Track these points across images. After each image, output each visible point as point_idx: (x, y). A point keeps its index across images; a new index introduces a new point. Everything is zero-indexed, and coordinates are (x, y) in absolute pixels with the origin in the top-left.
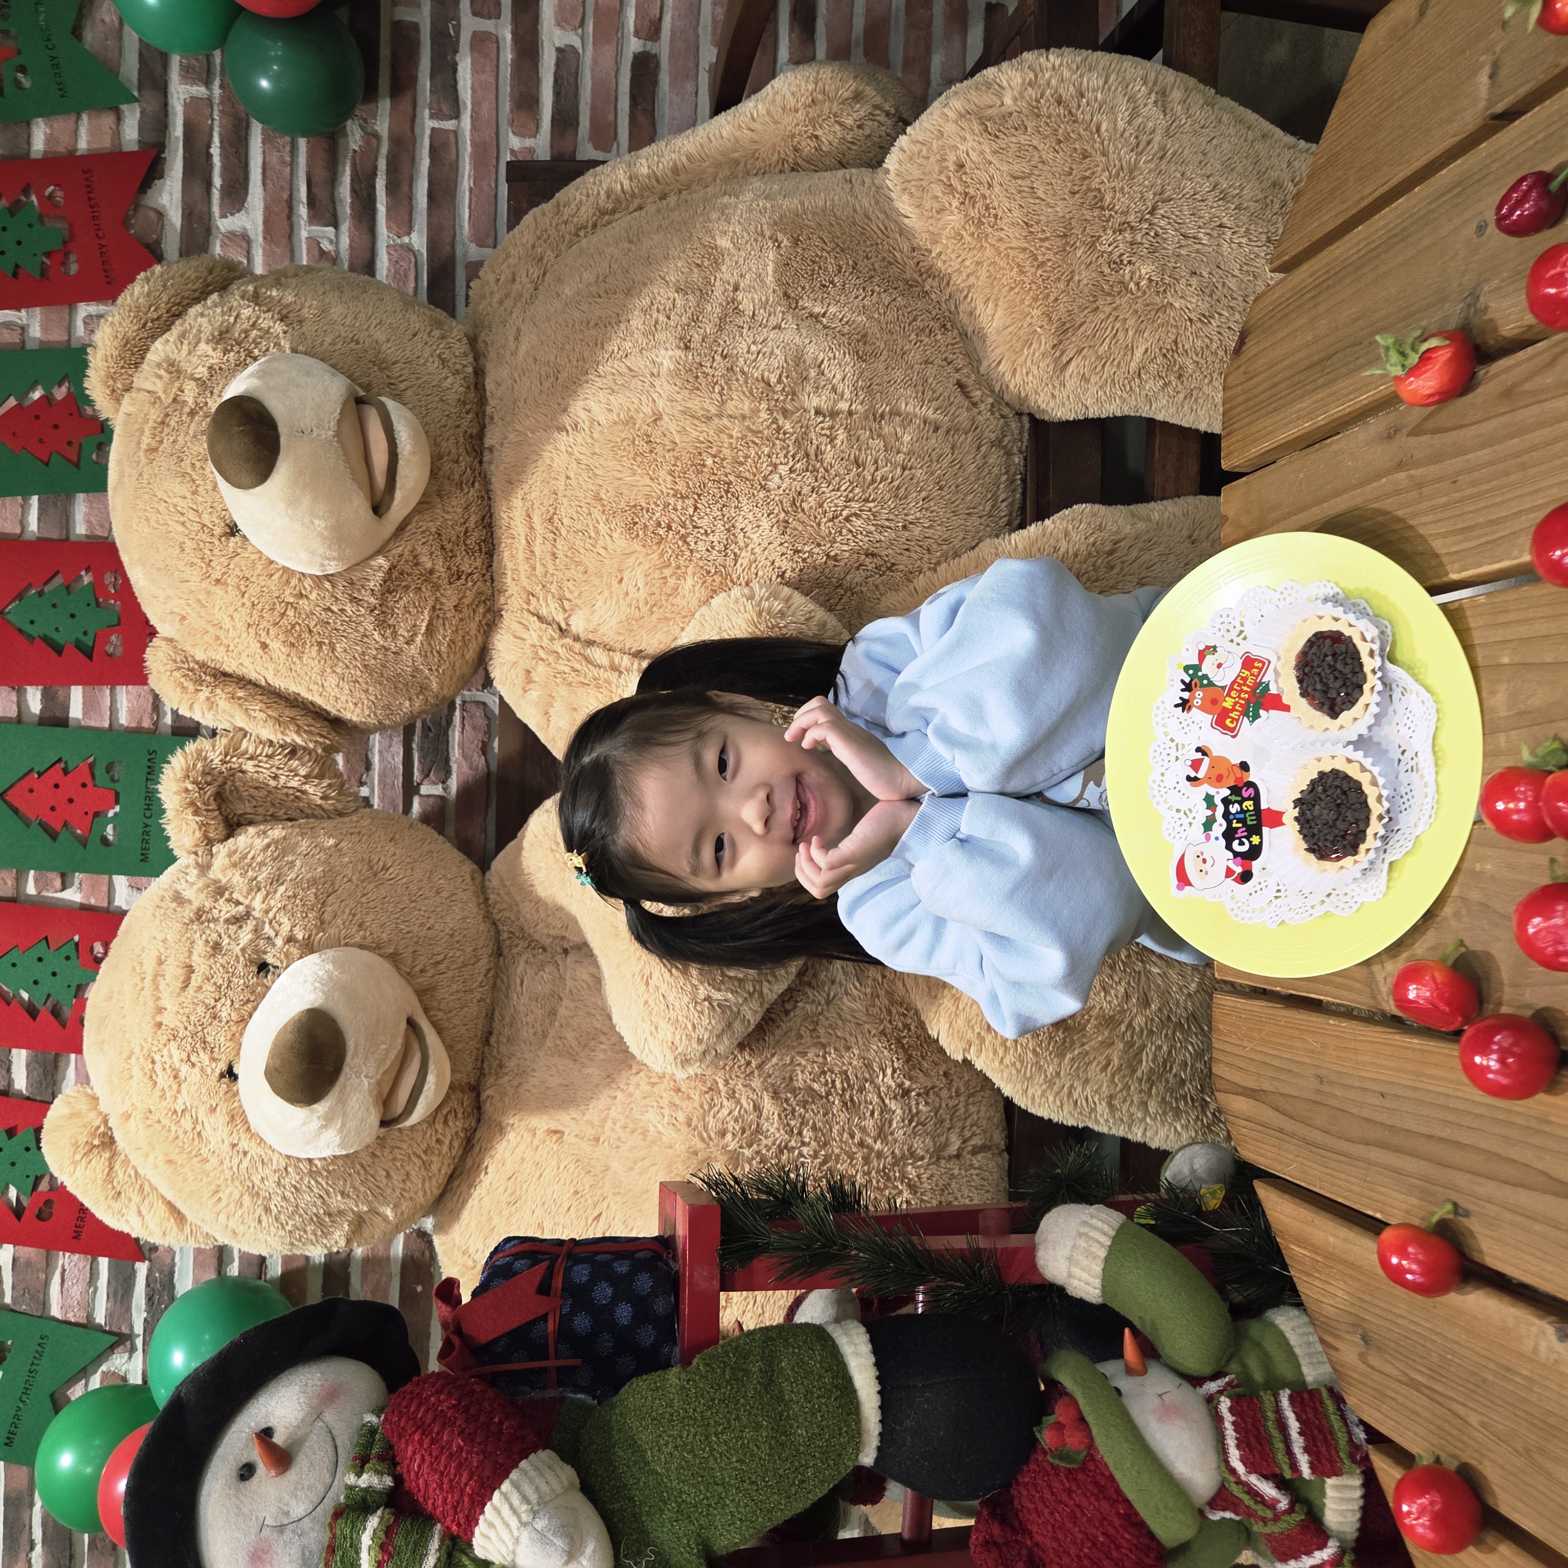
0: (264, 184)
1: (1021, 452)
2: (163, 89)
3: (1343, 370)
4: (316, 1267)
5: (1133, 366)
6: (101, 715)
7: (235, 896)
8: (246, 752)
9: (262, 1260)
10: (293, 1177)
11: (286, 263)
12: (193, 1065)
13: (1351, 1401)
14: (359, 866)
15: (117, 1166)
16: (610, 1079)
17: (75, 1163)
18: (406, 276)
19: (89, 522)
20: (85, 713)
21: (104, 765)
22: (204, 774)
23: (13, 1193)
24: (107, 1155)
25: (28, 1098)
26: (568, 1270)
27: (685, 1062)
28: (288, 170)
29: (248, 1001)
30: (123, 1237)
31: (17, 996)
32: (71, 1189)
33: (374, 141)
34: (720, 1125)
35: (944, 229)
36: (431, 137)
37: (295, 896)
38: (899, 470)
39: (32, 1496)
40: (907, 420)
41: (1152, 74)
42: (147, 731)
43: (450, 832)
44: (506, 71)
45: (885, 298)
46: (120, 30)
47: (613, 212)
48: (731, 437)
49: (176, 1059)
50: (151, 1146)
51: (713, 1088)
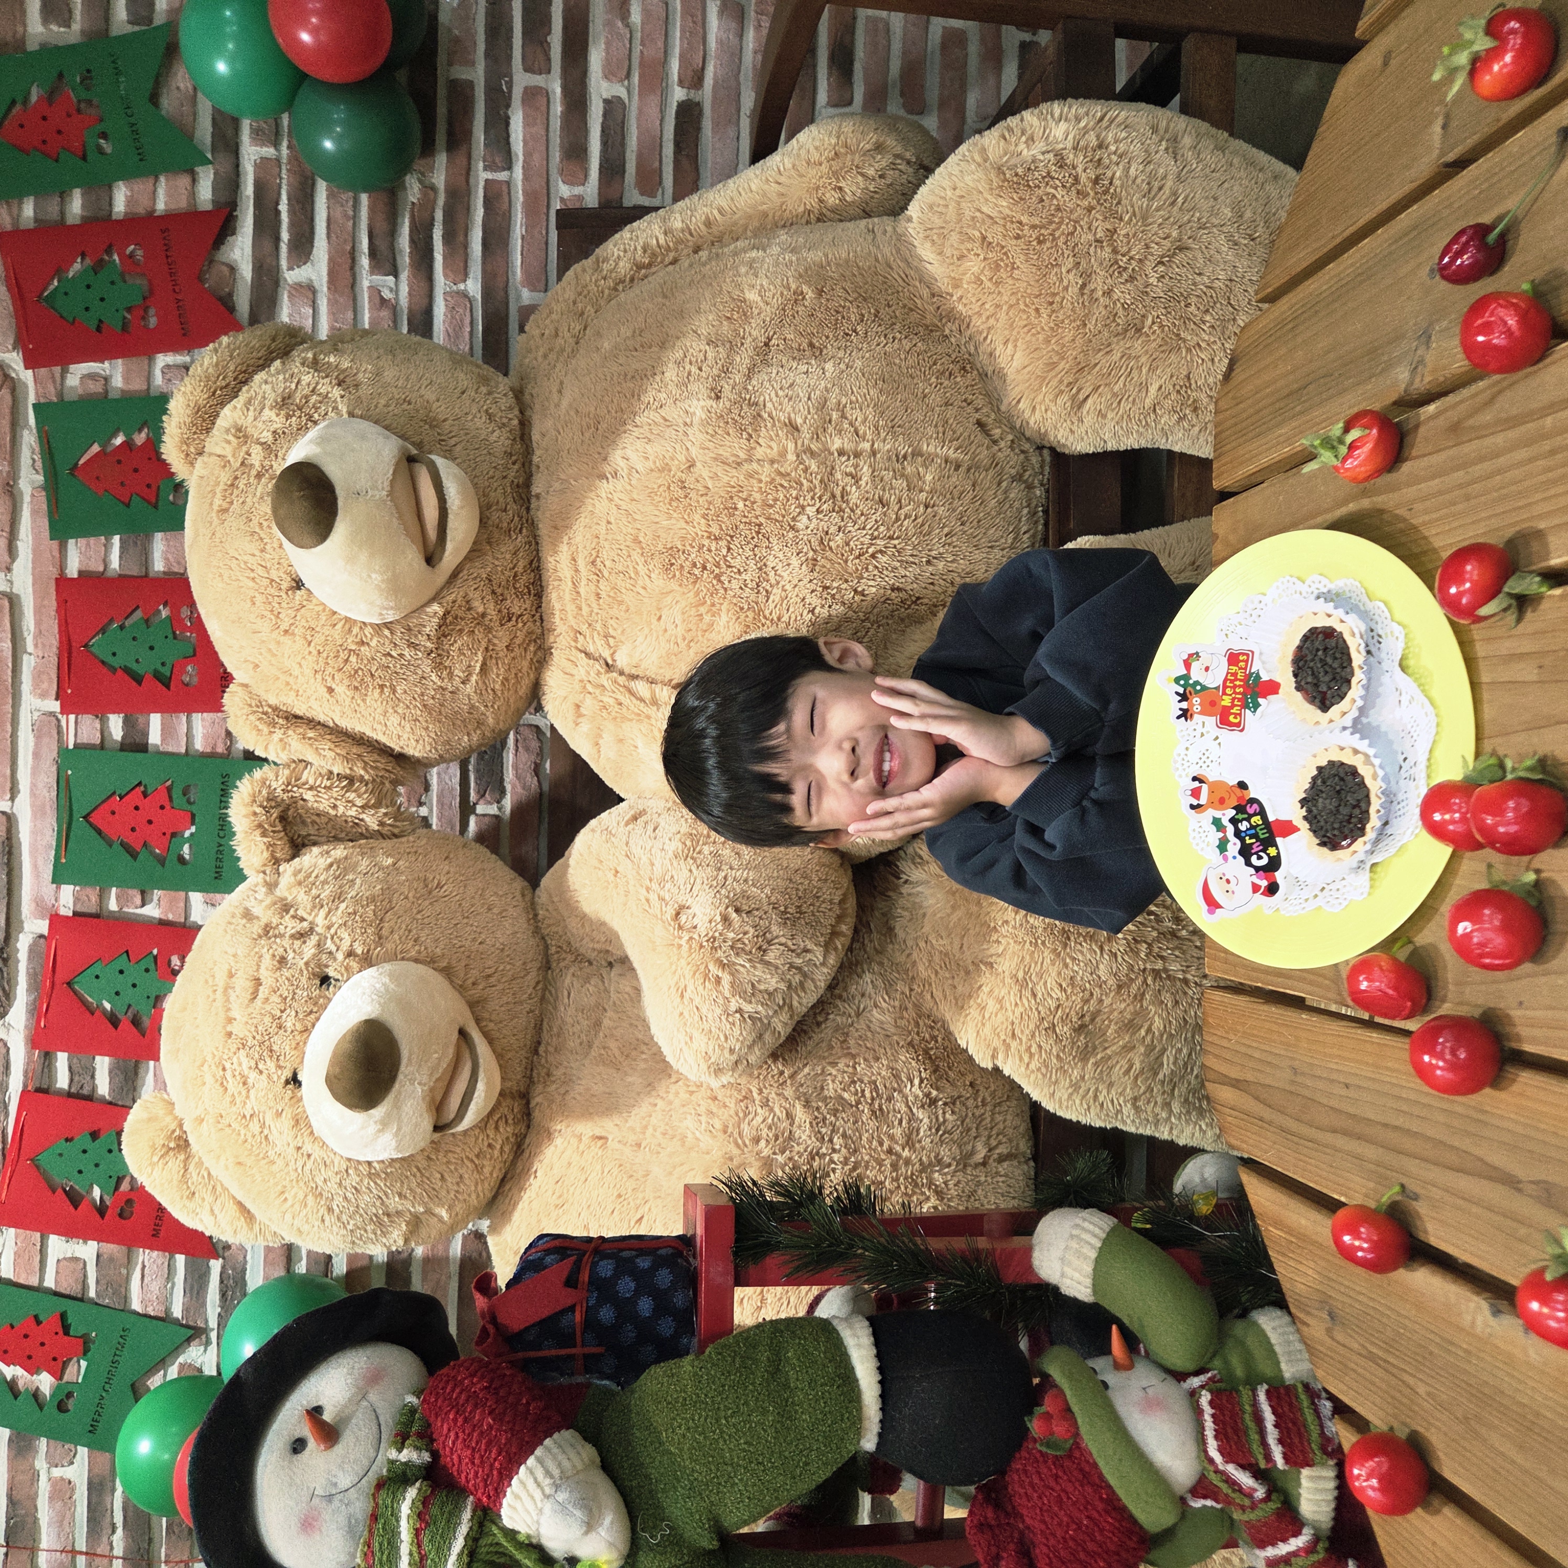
0: (328, 237)
1: (1042, 485)
2: (235, 150)
4: (379, 1266)
5: (1148, 402)
6: (178, 741)
7: (301, 913)
8: (307, 782)
9: (329, 1257)
10: (354, 1179)
11: (350, 315)
12: (261, 1072)
14: (416, 884)
15: (191, 1167)
16: (650, 1086)
17: (153, 1165)
18: (462, 322)
19: (166, 559)
20: (163, 740)
21: (180, 788)
22: (269, 799)
23: (97, 1192)
24: (182, 1157)
25: (110, 1103)
26: (594, 1265)
27: (718, 1071)
28: (351, 223)
29: (311, 1012)
30: (197, 1235)
31: (100, 1006)
32: (148, 1189)
33: (431, 193)
34: (754, 1132)
35: (964, 274)
36: (485, 189)
37: (355, 913)
38: (922, 508)
39: (114, 1481)
40: (929, 460)
41: (1164, 124)
42: (221, 756)
43: (505, 849)
44: (556, 123)
45: (907, 344)
46: (194, 97)
47: (650, 265)
48: (760, 481)
49: (245, 1067)
50: (223, 1149)
51: (748, 1097)
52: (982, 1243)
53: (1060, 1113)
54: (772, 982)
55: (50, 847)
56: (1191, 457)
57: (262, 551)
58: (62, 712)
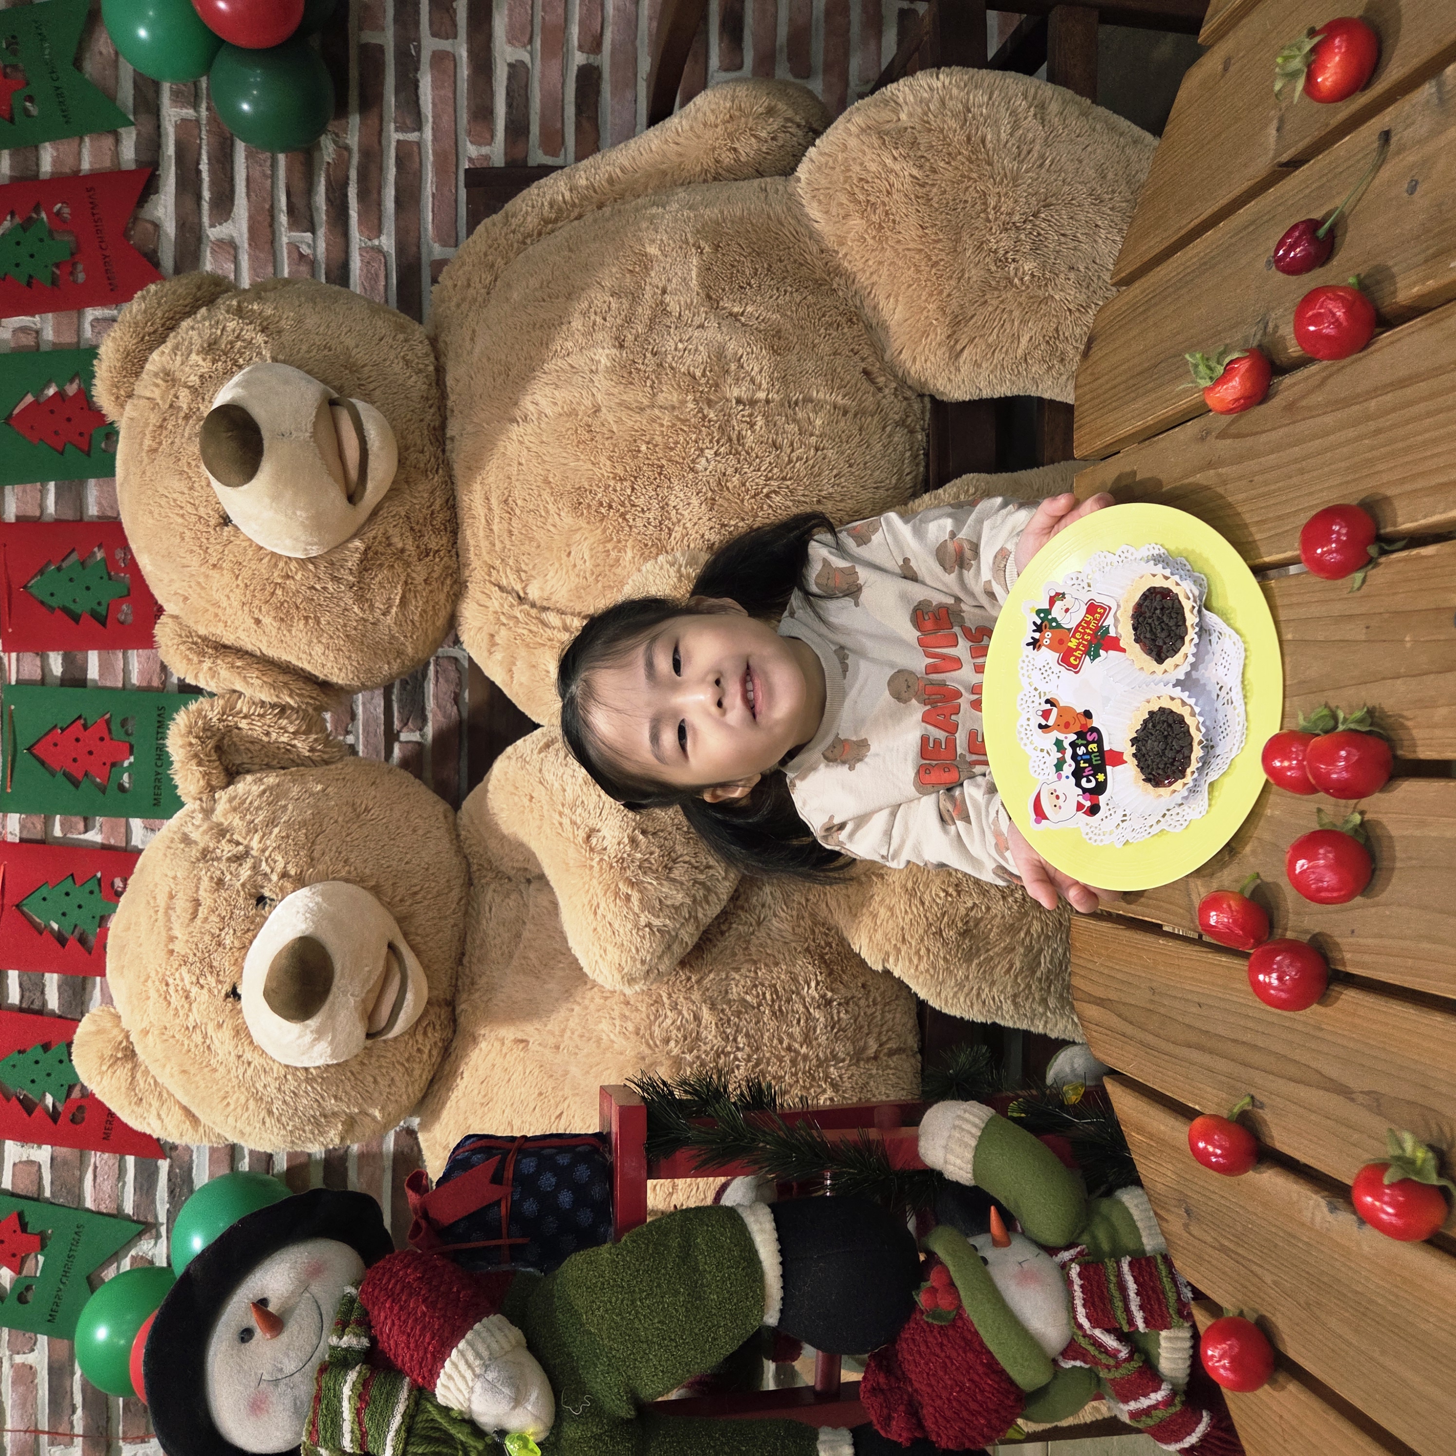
0: (248, 195)
1: (923, 429)
2: (156, 113)
4: (317, 1162)
5: (1020, 352)
6: (116, 676)
7: (235, 837)
8: (241, 711)
9: (270, 1156)
10: (292, 1083)
11: (270, 269)
12: (202, 987)
13: (1178, 1265)
14: (345, 809)
15: (139, 1075)
16: (568, 994)
17: (102, 1074)
18: (377, 275)
19: (100, 504)
20: (101, 675)
21: (119, 720)
22: (205, 730)
23: (49, 1100)
24: (129, 1066)
25: (60, 1017)
26: (518, 1162)
27: (631, 980)
28: (269, 181)
29: (248, 930)
30: (144, 1137)
31: (48, 926)
32: (99, 1096)
33: (346, 154)
34: (664, 1033)
35: (848, 232)
36: (397, 149)
37: (288, 837)
38: (812, 451)
39: (73, 1366)
40: (818, 406)
41: (1033, 90)
42: (157, 690)
43: (428, 774)
44: (463, 86)
45: (798, 298)
46: (116, 61)
47: (556, 220)
48: (662, 425)
49: (187, 982)
50: (168, 1058)
51: (658, 1001)
52: (873, 1134)
53: (945, 1011)
54: (679, 897)
56: (1060, 403)
57: (191, 488)
58: (4, 651)
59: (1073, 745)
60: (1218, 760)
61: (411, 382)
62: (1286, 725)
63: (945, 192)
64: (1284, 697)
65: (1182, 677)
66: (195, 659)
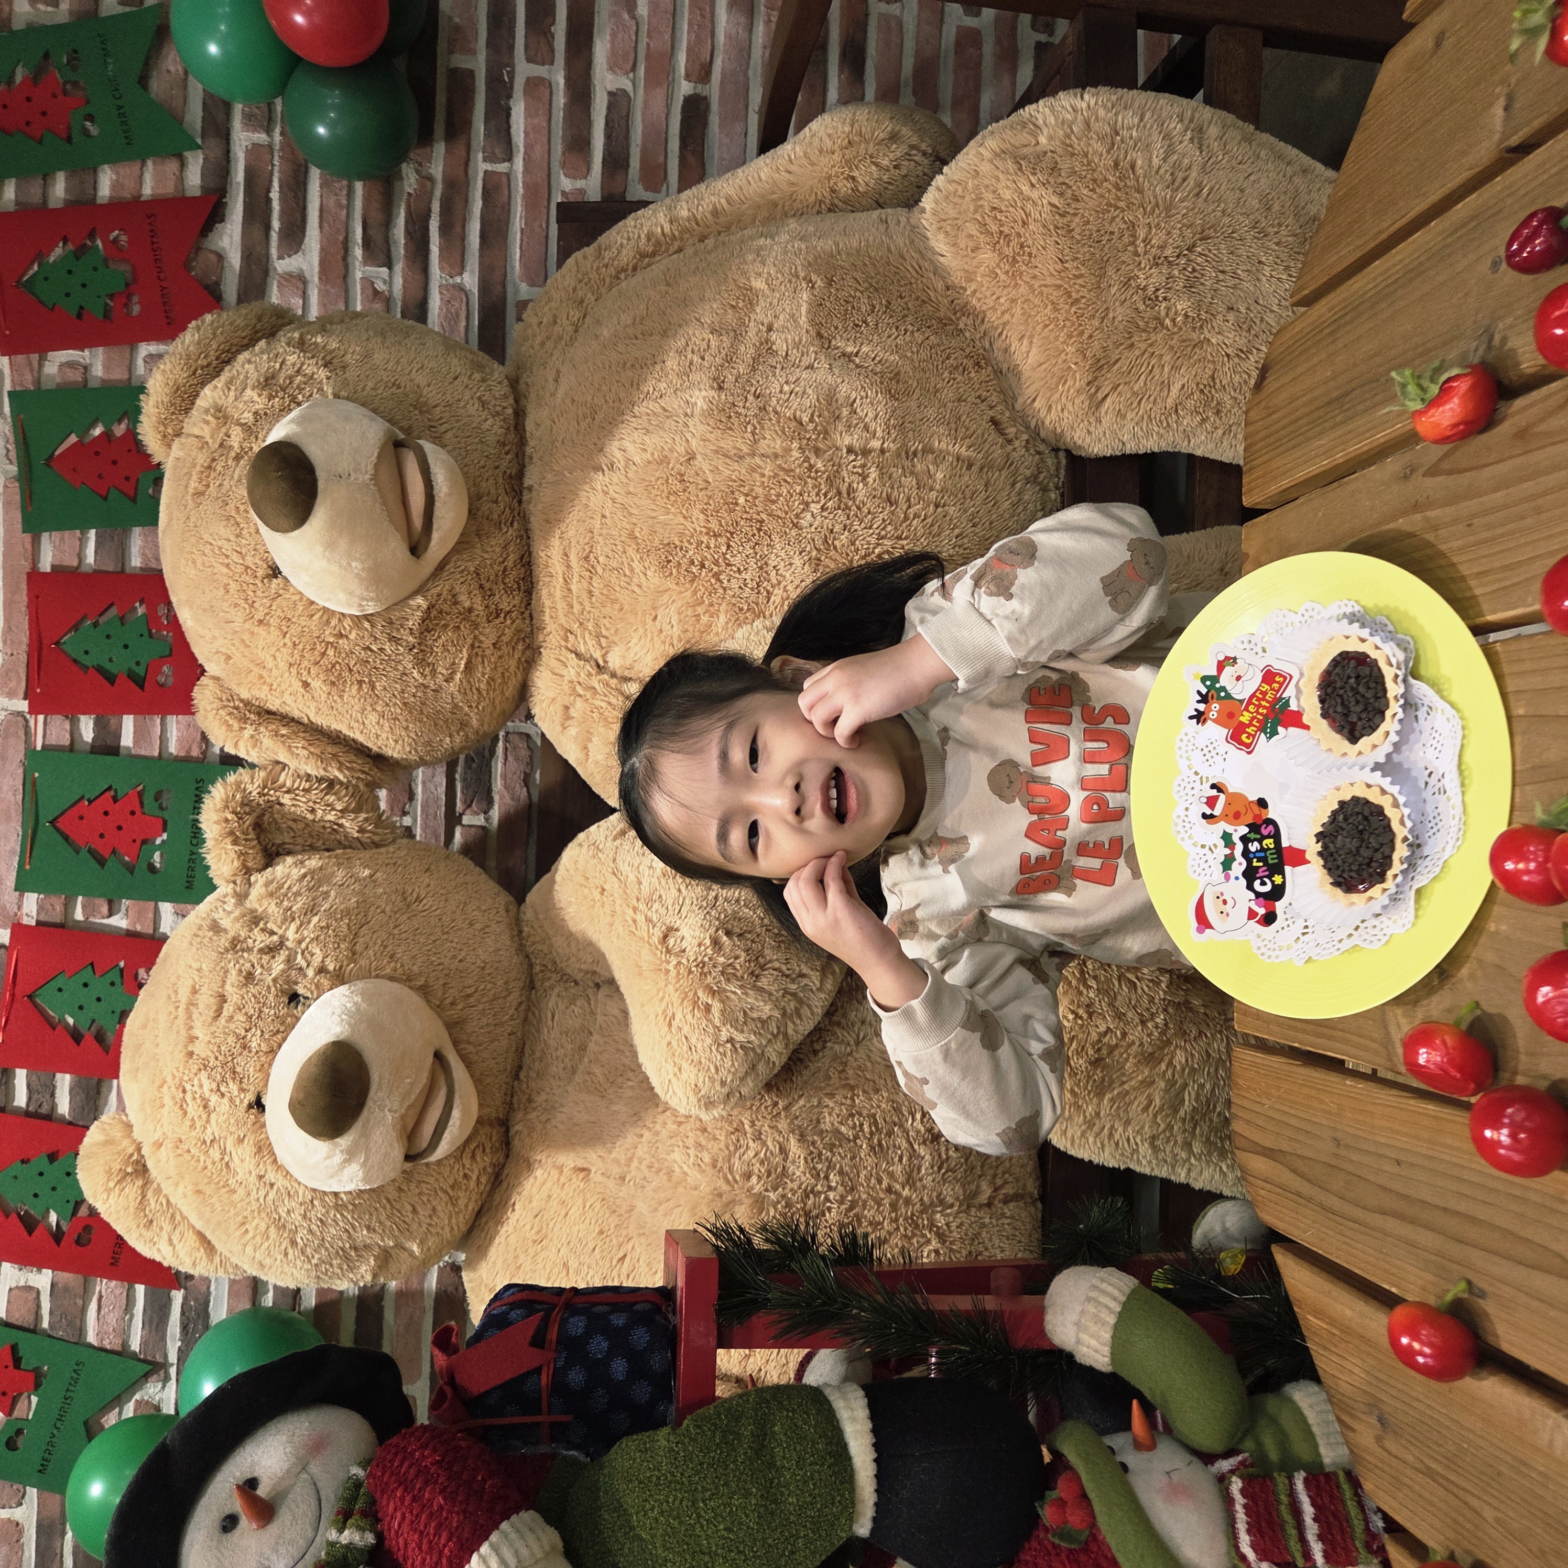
0: (321, 226)
1: (1058, 489)
2: (226, 137)
3: (1361, 407)
4: (349, 1299)
5: (1170, 402)
6: (152, 744)
7: (270, 926)
8: (284, 785)
9: (299, 1290)
10: (319, 1210)
11: (340, 304)
12: (223, 1095)
13: (1368, 1486)
14: (393, 898)
15: (150, 1194)
16: (636, 1117)
17: (109, 1191)
18: (457, 315)
19: (143, 555)
20: (135, 742)
21: (153, 793)
22: (243, 804)
23: (53, 1218)
25: (70, 1123)
26: (564, 1321)
27: (709, 1104)
28: (344, 212)
29: (278, 1032)
30: (154, 1265)
31: (62, 1021)
32: (105, 1217)
33: (429, 184)
34: (745, 1168)
35: (978, 267)
36: (484, 180)
37: (328, 927)
38: (932, 508)
40: (940, 457)
41: (1190, 112)
42: (196, 760)
43: (492, 863)
44: (559, 115)
45: (919, 337)
46: (185, 79)
47: (654, 254)
48: (763, 475)
49: (206, 1089)
50: (181, 1175)
51: (739, 1129)
52: (990, 1303)
53: (1071, 1152)
54: (766, 1010)
55: (12, 852)
56: (1214, 461)
57: (237, 536)
58: (30, 712)
59: (1245, 839)
60: (1427, 862)
61: (486, 426)
62: (1515, 819)
63: (1088, 222)
64: (1514, 785)
65: (1382, 760)
66: (236, 726)
